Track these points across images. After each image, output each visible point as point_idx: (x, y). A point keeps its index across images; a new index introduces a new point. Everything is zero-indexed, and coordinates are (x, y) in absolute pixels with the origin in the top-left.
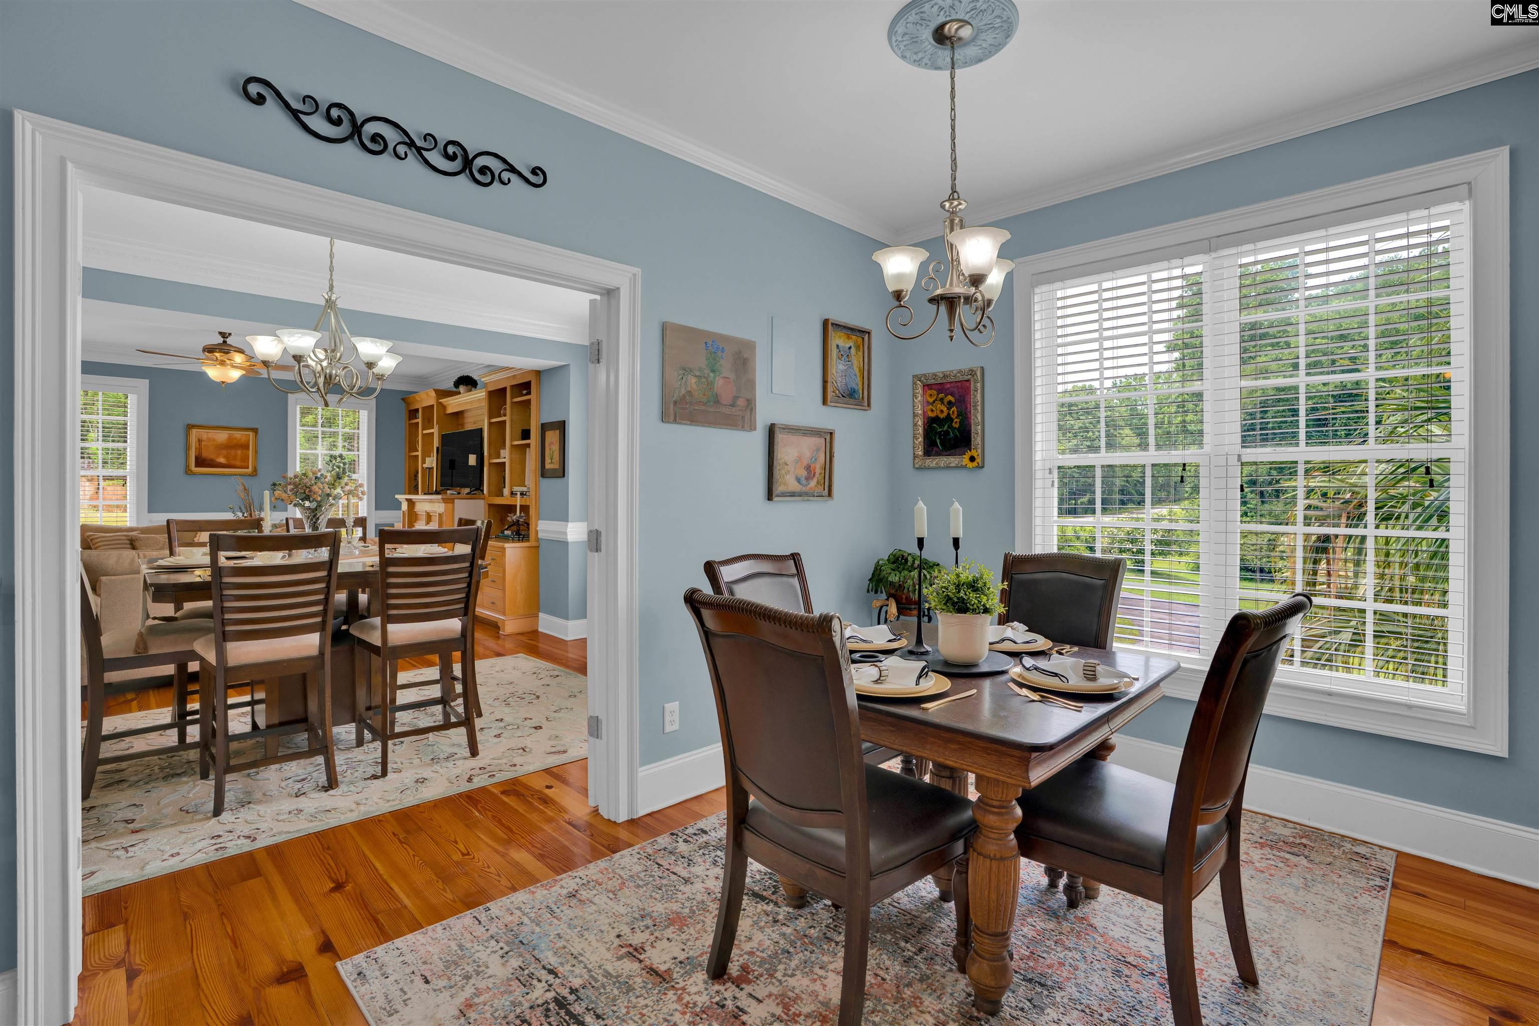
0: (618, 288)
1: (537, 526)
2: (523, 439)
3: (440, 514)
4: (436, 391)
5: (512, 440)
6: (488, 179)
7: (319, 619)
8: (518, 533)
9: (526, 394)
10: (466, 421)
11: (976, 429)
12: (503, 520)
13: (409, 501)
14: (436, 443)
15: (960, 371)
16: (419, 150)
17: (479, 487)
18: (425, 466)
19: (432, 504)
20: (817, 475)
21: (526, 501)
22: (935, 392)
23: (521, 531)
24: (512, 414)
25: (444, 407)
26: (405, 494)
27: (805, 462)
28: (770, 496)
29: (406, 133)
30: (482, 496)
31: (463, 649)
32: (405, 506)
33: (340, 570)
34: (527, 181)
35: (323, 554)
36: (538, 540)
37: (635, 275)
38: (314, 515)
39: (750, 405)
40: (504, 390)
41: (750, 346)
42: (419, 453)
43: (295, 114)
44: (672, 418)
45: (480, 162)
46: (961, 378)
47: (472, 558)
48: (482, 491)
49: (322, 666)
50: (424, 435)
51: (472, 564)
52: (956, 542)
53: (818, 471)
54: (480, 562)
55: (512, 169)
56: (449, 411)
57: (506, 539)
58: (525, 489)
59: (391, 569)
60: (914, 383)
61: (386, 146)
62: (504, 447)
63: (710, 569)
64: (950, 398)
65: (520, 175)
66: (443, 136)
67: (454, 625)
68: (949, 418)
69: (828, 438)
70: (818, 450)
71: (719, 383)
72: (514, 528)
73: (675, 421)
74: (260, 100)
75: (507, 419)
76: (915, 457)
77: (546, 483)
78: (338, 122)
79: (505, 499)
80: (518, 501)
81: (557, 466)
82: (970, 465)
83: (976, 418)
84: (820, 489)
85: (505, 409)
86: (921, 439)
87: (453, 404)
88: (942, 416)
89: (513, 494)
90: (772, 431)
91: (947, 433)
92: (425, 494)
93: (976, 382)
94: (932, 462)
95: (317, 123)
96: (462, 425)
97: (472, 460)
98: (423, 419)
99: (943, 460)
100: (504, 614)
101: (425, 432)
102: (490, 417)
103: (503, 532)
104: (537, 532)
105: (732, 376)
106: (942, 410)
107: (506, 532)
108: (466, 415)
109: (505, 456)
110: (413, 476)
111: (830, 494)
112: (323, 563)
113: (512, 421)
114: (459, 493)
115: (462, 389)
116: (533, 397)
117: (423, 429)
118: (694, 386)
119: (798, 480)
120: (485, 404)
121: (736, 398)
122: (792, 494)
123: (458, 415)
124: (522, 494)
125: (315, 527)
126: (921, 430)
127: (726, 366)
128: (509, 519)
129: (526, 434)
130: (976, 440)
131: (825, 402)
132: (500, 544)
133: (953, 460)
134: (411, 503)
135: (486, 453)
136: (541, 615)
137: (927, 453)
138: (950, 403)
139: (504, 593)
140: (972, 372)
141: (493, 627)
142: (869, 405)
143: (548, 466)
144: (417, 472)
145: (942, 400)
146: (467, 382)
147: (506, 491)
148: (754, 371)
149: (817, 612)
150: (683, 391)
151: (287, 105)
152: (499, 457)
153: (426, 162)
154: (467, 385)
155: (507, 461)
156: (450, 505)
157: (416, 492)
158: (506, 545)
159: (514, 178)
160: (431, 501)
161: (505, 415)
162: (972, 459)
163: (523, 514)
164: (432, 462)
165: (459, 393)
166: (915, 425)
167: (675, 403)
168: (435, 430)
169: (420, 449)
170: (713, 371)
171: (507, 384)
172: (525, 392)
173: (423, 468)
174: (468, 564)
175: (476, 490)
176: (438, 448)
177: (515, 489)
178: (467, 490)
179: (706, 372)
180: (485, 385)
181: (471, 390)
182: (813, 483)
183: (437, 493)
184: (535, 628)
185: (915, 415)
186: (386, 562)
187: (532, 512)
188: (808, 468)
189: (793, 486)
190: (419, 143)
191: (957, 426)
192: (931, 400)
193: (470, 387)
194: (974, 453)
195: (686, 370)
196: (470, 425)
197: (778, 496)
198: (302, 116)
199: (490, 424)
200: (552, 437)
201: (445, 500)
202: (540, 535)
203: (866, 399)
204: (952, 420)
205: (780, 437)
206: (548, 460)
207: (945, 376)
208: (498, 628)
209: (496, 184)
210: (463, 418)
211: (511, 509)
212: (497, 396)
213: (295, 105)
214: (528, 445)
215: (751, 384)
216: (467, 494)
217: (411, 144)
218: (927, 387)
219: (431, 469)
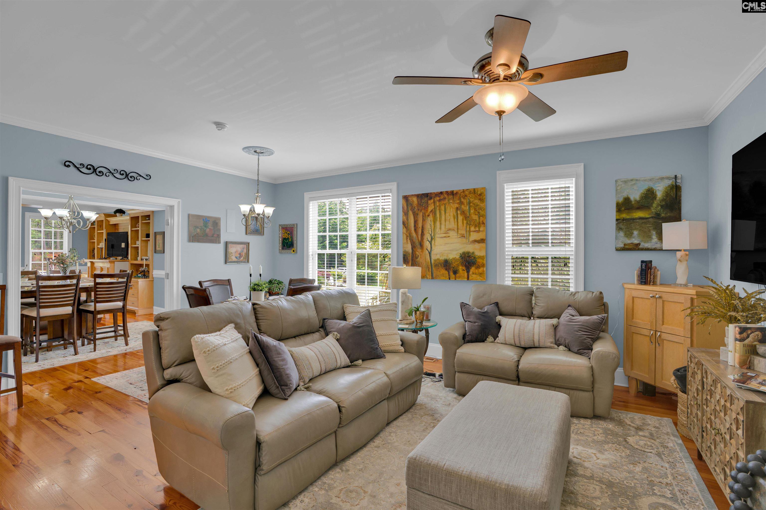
0: (174, 206)
1: (152, 272)
2: (147, 238)
3: (107, 268)
4: (105, 214)
5: (141, 238)
6: (133, 179)
7: (72, 302)
8: (144, 275)
9: (148, 220)
10: (120, 227)
11: (295, 242)
12: (137, 270)
13: (92, 262)
14: (105, 237)
15: (291, 224)
16: (112, 174)
17: (126, 256)
18: (100, 246)
19: (103, 264)
20: (243, 256)
21: (148, 262)
22: (285, 230)
23: (145, 275)
24: (142, 227)
25: (109, 221)
26: (88, 259)
27: (239, 252)
28: (226, 263)
29: (109, 170)
30: (127, 260)
31: (123, 312)
32: (89, 264)
33: (80, 286)
34: (145, 178)
35: (74, 281)
36: (153, 278)
37: (179, 201)
38: (65, 270)
39: (219, 236)
40: (138, 217)
41: (219, 219)
42: (96, 241)
43: (78, 169)
44: (192, 241)
45: (131, 175)
46: (291, 226)
47: (127, 283)
48: (128, 258)
49: (73, 316)
50: (98, 233)
51: (127, 284)
52: (260, 275)
53: (244, 255)
54: (129, 284)
55: (140, 176)
56: (111, 223)
57: (139, 277)
58: (147, 258)
59: (98, 286)
60: (279, 227)
61: (103, 174)
62: (138, 240)
63: (200, 283)
64: (289, 232)
65: (143, 177)
66: (119, 169)
67: (120, 304)
68: (288, 238)
69: (247, 245)
70: (244, 248)
71: (208, 230)
72: (143, 273)
73: (192, 242)
74: (68, 166)
75: (139, 229)
76: (279, 250)
77: (156, 255)
78: (90, 169)
79: (139, 262)
80: (144, 262)
81: (161, 249)
82: (293, 253)
83: (295, 239)
84: (245, 260)
85: (139, 225)
86: (281, 244)
87: (113, 220)
88: (287, 238)
89: (142, 259)
90: (226, 244)
91: (288, 243)
92: (99, 259)
93: (295, 228)
94: (284, 251)
95: (84, 170)
96: (118, 229)
97: (123, 245)
98: (98, 226)
99: (287, 251)
100: (138, 307)
101: (98, 232)
102: (132, 227)
103: (137, 275)
104: (152, 275)
105: (212, 228)
106: (286, 236)
107: (139, 275)
108: (119, 225)
109: (139, 244)
110: (91, 251)
111: (248, 262)
112: (74, 284)
113: (142, 230)
114: (116, 259)
115: (118, 214)
116: (151, 221)
117: (98, 230)
118: (199, 232)
119: (236, 258)
120: (129, 222)
121: (214, 234)
122: (234, 262)
123: (116, 225)
124: (146, 260)
125: (65, 273)
126: (281, 242)
127: (210, 225)
128: (140, 270)
129: (148, 236)
130: (295, 245)
131: (246, 234)
132: (136, 280)
133: (289, 251)
134: (92, 263)
135: (129, 242)
136: (154, 307)
137: (283, 249)
138: (288, 234)
139: (138, 300)
140: (294, 225)
141: (133, 313)
142: (263, 234)
143: (157, 249)
144: (94, 249)
145: (286, 233)
146: (121, 212)
147: (139, 258)
148: (220, 226)
149: (204, 288)
150: (195, 233)
151: (75, 166)
152: (135, 244)
153: (115, 177)
154: (120, 213)
155: (139, 246)
156: (113, 264)
157: (94, 258)
158: (139, 280)
159: (141, 178)
160: (103, 262)
161: (139, 227)
162: (294, 251)
163: (146, 268)
164: (102, 245)
165: (116, 216)
166: (279, 240)
167: (193, 237)
168: (104, 231)
169: (96, 239)
170: (206, 227)
171: (140, 215)
172: (147, 219)
173: (98, 248)
174: (125, 284)
175: (125, 257)
176: (105, 239)
177: (143, 257)
178: (121, 258)
179: (203, 227)
180: (129, 214)
181: (122, 216)
182: (242, 258)
183: (105, 258)
184: (151, 313)
185: (279, 237)
186: (96, 284)
187: (150, 267)
188: (240, 254)
189: (234, 259)
190: (113, 172)
191: (290, 241)
192: (284, 233)
193: (121, 214)
194: (294, 249)
195: (196, 227)
196: (121, 230)
197: (228, 262)
198: (80, 169)
199: (132, 231)
200: (159, 238)
201: (110, 262)
202: (154, 276)
203: (262, 232)
204: (289, 239)
205: (229, 245)
206: (157, 247)
207: (287, 226)
208: (135, 313)
209: (136, 180)
210: (118, 226)
211: (141, 265)
212: (135, 220)
213: (78, 166)
214: (149, 240)
215: (219, 230)
216: (121, 259)
217: (111, 172)
218: (283, 228)
219: (102, 248)
